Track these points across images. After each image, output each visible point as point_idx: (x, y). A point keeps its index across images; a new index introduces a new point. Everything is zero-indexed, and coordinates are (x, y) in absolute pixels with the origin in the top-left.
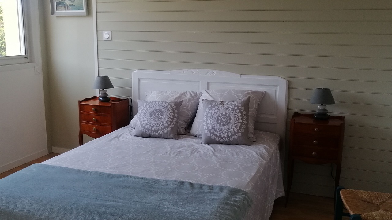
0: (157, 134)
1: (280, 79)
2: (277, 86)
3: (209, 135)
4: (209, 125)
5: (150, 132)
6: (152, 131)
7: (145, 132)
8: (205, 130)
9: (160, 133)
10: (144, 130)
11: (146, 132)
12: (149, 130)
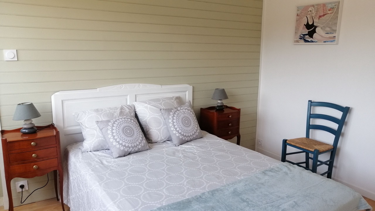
0: (136, 149)
1: (188, 86)
2: (186, 91)
3: (181, 137)
4: (178, 129)
5: (131, 149)
6: (132, 147)
7: (126, 150)
8: (175, 134)
9: (139, 148)
10: (126, 149)
11: (128, 150)
12: (130, 148)
